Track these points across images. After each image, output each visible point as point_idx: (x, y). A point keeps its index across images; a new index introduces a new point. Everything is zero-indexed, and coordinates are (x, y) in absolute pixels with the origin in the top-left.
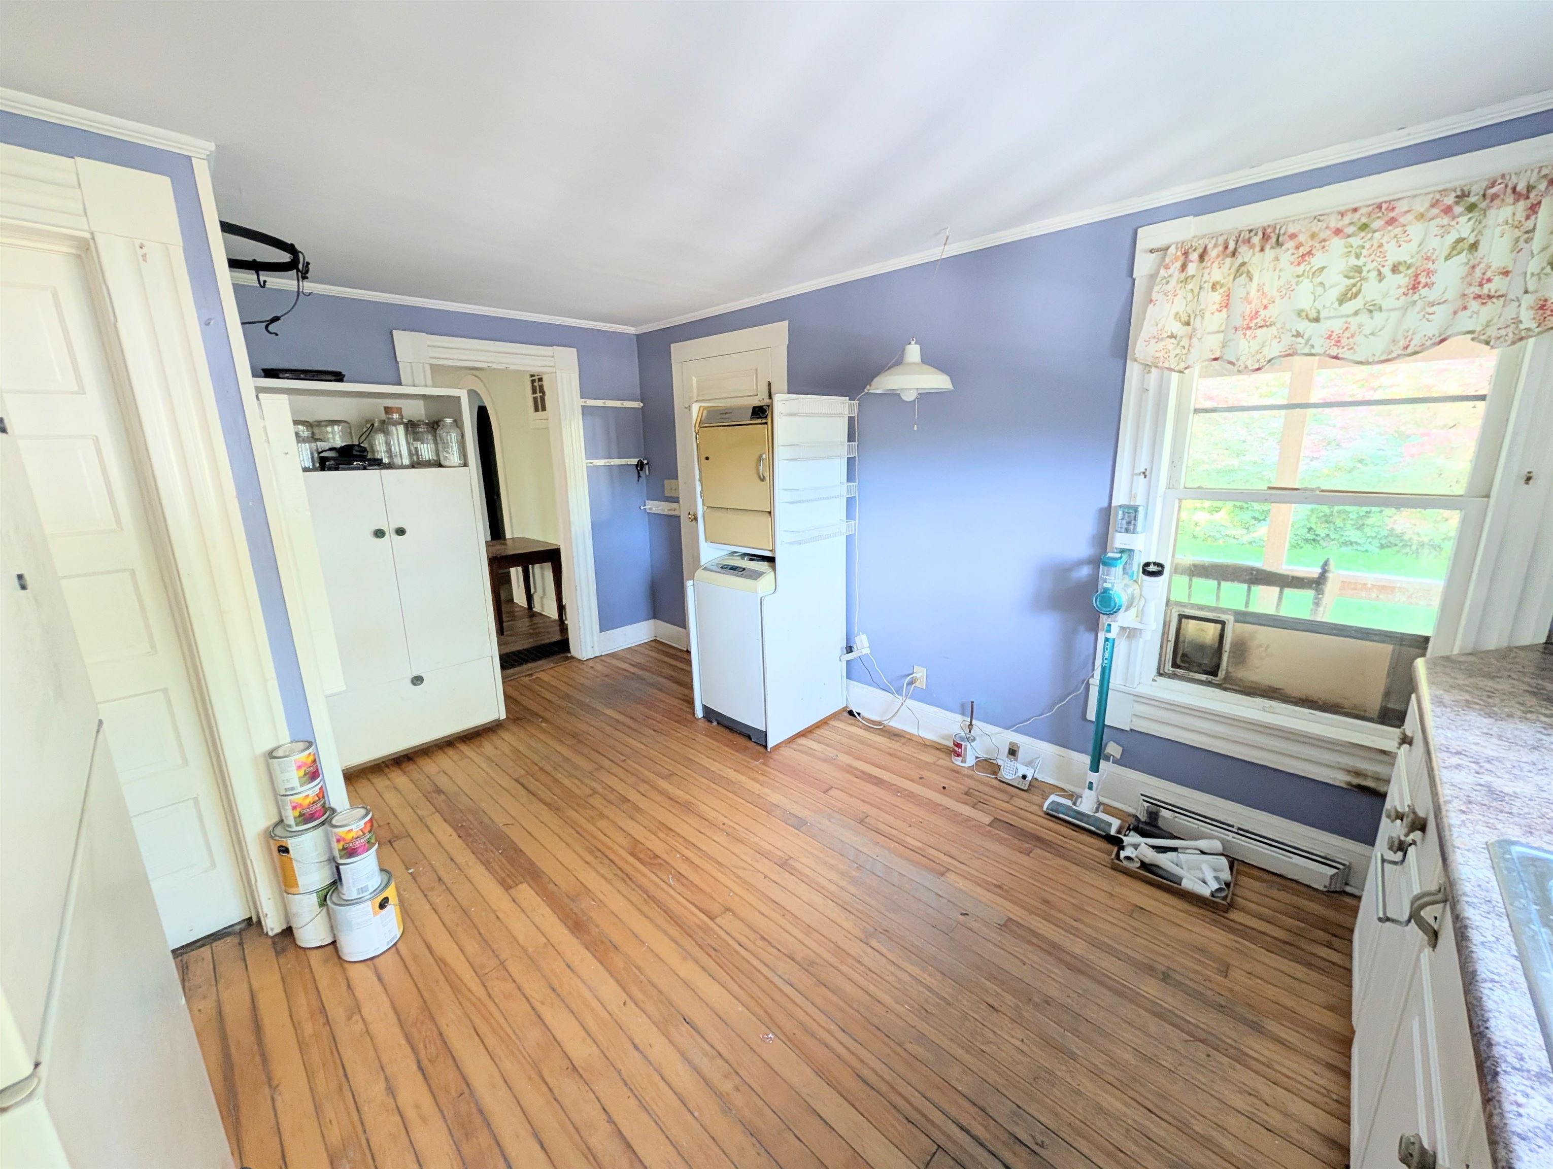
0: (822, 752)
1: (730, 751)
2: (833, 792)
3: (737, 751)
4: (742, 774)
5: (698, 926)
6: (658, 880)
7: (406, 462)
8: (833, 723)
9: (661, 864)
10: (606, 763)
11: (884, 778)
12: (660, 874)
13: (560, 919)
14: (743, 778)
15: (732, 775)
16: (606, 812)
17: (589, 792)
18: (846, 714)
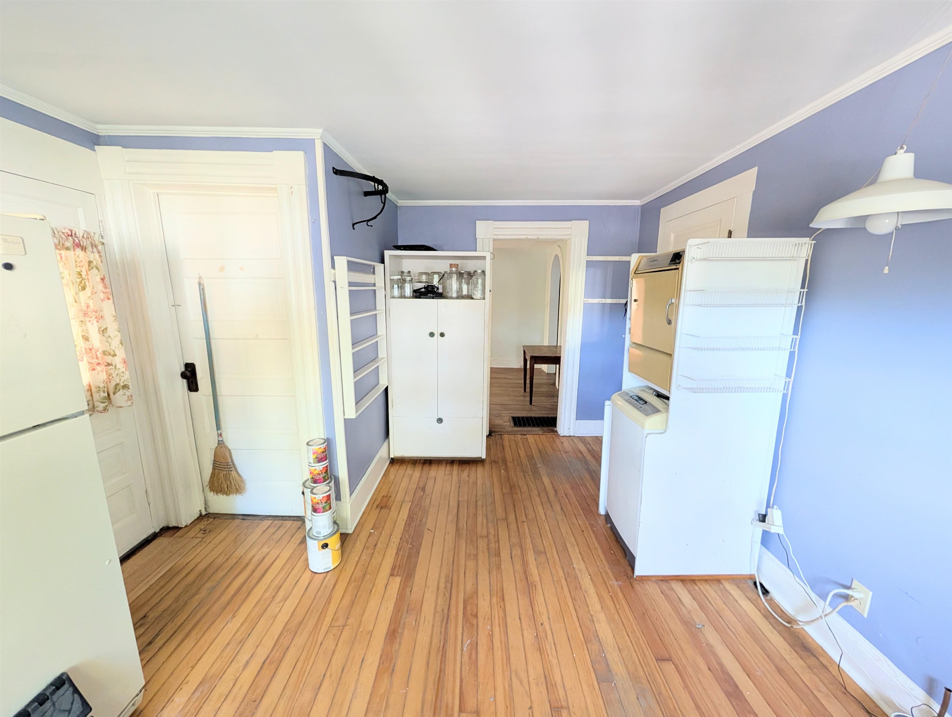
0: (689, 612)
1: (602, 556)
2: (669, 667)
3: (607, 561)
4: (595, 586)
5: (447, 706)
6: (460, 637)
7: (454, 295)
8: (728, 586)
9: (473, 625)
10: (512, 517)
11: (747, 694)
12: (465, 634)
13: (391, 618)
14: (592, 591)
15: (586, 582)
16: (480, 555)
17: (485, 533)
18: (751, 584)
